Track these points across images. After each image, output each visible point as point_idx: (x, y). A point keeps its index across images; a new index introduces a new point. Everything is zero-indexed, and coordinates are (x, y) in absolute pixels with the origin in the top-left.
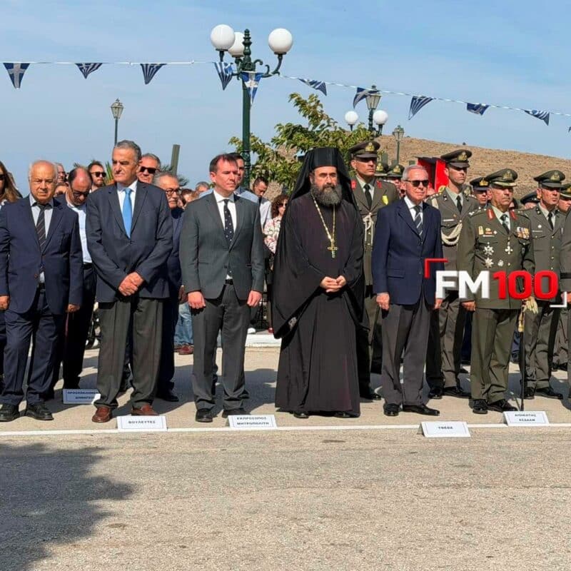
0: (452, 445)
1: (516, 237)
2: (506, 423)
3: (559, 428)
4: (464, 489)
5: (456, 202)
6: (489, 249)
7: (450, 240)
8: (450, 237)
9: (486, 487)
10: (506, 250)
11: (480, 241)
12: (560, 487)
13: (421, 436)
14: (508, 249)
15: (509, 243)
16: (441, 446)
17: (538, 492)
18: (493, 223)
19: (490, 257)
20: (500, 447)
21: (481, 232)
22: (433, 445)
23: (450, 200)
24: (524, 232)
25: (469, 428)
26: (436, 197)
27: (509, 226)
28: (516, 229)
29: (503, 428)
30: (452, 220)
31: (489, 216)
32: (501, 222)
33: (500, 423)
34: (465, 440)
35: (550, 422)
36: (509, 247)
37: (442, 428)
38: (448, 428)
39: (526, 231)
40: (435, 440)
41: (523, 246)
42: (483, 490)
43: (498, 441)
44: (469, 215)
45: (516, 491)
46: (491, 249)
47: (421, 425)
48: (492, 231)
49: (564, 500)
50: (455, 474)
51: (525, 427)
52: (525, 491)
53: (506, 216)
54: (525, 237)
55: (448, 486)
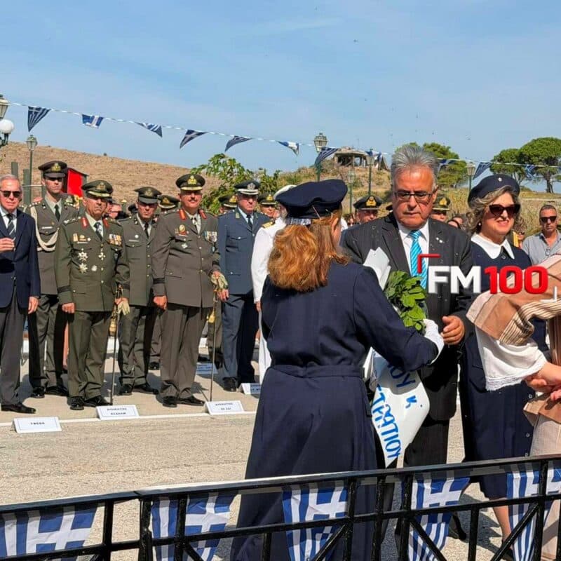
0: (42, 439)
1: (109, 243)
2: (98, 417)
3: (147, 419)
5: (54, 211)
6: (83, 255)
7: (49, 247)
8: (48, 244)
10: (100, 256)
11: (75, 248)
13: (13, 433)
14: (102, 255)
15: (102, 250)
16: (31, 441)
18: (87, 230)
19: (85, 263)
20: (87, 439)
21: (75, 239)
22: (23, 440)
23: (48, 208)
24: (116, 239)
25: (61, 424)
26: (35, 206)
27: (102, 234)
28: (108, 236)
29: (94, 422)
30: (50, 228)
31: (83, 224)
32: (95, 229)
33: (94, 417)
34: (55, 434)
35: (140, 415)
36: (102, 254)
37: (35, 424)
38: (40, 423)
39: (118, 238)
40: (26, 435)
41: (116, 252)
43: (87, 433)
44: (64, 224)
46: (85, 255)
47: (14, 422)
48: (86, 238)
51: (116, 420)
53: (100, 224)
54: (117, 243)
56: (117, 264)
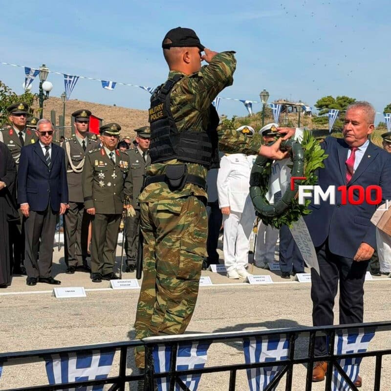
0: (73, 302)
1: (119, 167)
2: (111, 287)
5: (82, 145)
6: (101, 175)
7: (78, 169)
8: (77, 167)
10: (112, 176)
11: (96, 170)
13: (54, 298)
14: (114, 175)
15: (114, 171)
16: (65, 303)
18: (105, 158)
19: (103, 180)
20: (104, 302)
21: (97, 164)
22: (60, 302)
23: (78, 143)
24: (124, 164)
25: (86, 292)
26: (69, 141)
27: (115, 160)
28: (119, 162)
29: (109, 290)
30: (79, 156)
31: (102, 154)
32: (110, 157)
33: (108, 287)
34: (82, 299)
36: (114, 174)
37: (68, 291)
38: (72, 291)
39: (126, 163)
40: (62, 299)
41: (124, 173)
43: (103, 298)
44: (89, 153)
46: (103, 175)
47: (54, 291)
48: (104, 163)
50: (71, 320)
51: (124, 290)
53: (113, 153)
54: (125, 167)
56: (124, 181)
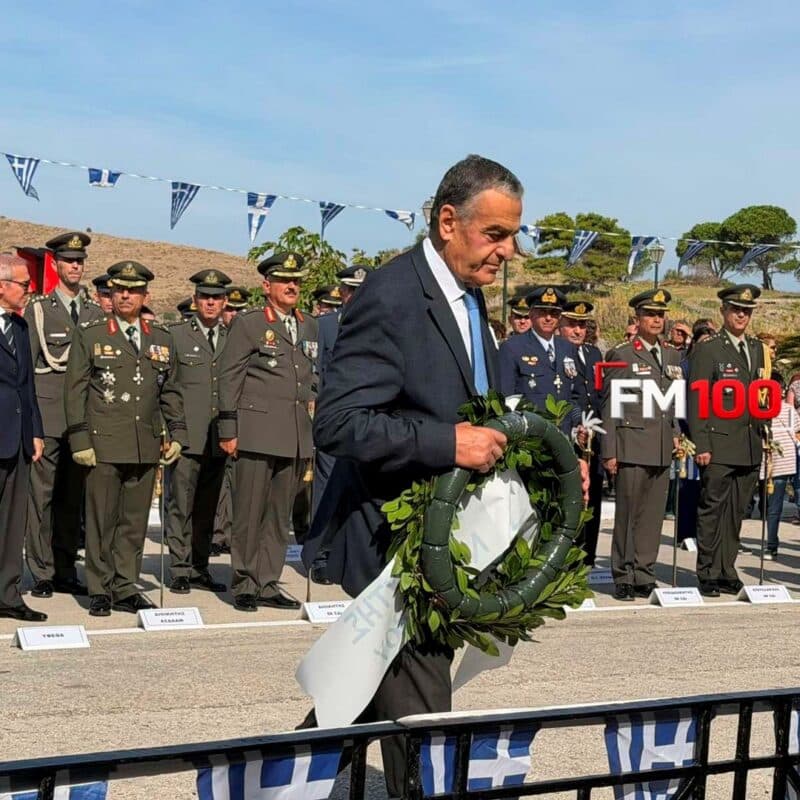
0: (62, 659)
1: (149, 359)
2: (141, 626)
3: (217, 630)
4: (78, 717)
5: (69, 309)
6: (109, 377)
7: (62, 364)
8: (61, 360)
9: (109, 713)
10: (135, 379)
11: (97, 365)
12: (214, 707)
13: (17, 650)
14: (138, 378)
15: (138, 369)
16: (47, 662)
17: (183, 714)
18: (116, 339)
19: (111, 389)
21: (97, 351)
22: (34, 660)
23: (60, 305)
24: (161, 354)
25: (88, 636)
26: (41, 301)
27: (138, 344)
28: (149, 347)
29: (136, 633)
30: (64, 335)
31: (110, 328)
32: (127, 337)
33: (134, 627)
34: (81, 652)
35: (205, 623)
36: (138, 375)
37: (49, 636)
38: (58, 636)
39: (165, 351)
40: (37, 654)
41: (160, 373)
42: (104, 717)
44: (81, 327)
45: (151, 715)
46: (111, 376)
47: (17, 633)
48: (114, 350)
49: (219, 723)
50: (65, 698)
51: (169, 631)
52: (165, 715)
53: (135, 329)
54: (162, 359)
55: (54, 715)
56: (161, 390)
